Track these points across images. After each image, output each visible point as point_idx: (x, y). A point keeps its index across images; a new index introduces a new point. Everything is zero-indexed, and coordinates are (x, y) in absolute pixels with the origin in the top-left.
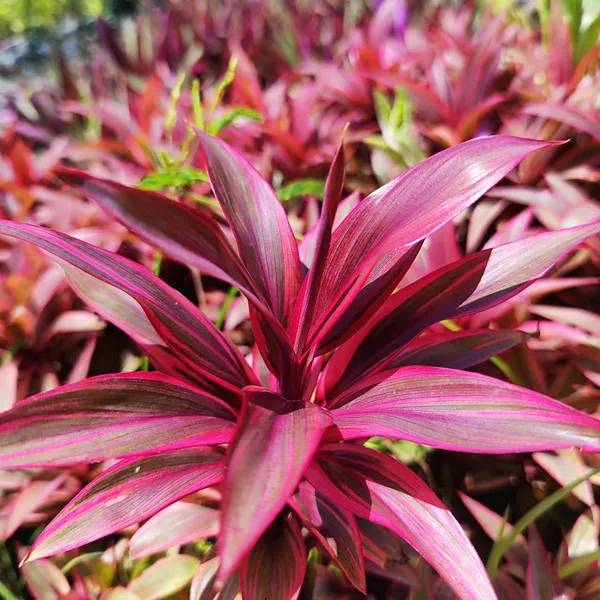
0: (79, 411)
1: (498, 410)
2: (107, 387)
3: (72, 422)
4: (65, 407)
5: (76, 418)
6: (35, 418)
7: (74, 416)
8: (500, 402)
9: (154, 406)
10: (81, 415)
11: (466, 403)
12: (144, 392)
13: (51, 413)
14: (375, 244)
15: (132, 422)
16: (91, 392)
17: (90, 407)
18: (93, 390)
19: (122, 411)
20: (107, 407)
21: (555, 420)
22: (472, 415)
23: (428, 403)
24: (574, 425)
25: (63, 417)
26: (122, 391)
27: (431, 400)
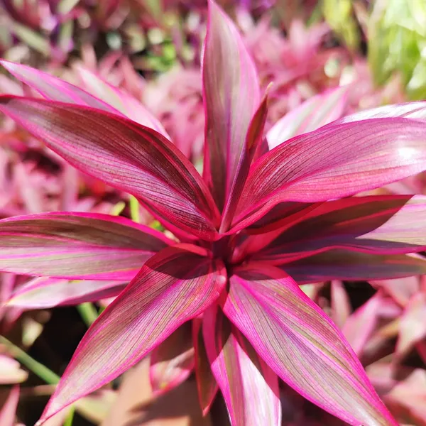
0: (39, 233)
1: (331, 358)
2: (64, 220)
3: (32, 240)
4: (29, 229)
5: (35, 238)
6: (5, 233)
7: (35, 237)
8: (335, 352)
9: (99, 239)
10: (40, 236)
11: (313, 336)
12: (93, 228)
13: (16, 232)
14: (293, 178)
15: (79, 247)
16: (51, 222)
17: (48, 232)
18: (52, 221)
20: (62, 234)
21: (363, 394)
22: (312, 349)
23: (292, 318)
24: (374, 409)
25: (26, 235)
26: (75, 225)
27: (295, 318)
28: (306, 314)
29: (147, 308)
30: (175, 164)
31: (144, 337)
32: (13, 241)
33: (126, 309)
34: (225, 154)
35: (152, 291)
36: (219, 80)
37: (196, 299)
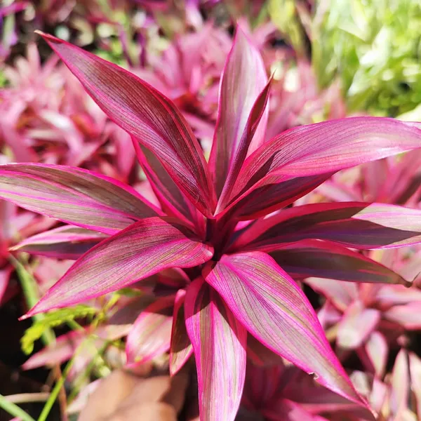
0: (57, 182)
1: (294, 319)
2: (81, 176)
3: (50, 187)
4: (49, 176)
5: (53, 186)
6: (28, 175)
7: (53, 184)
8: (299, 314)
9: (108, 200)
10: (57, 185)
11: (282, 302)
12: (104, 189)
13: (37, 176)
17: (63, 183)
18: (69, 174)
19: (84, 194)
20: (77, 188)
21: (318, 348)
22: (280, 312)
23: (265, 287)
24: (326, 360)
25: (46, 181)
26: (90, 183)
27: (267, 287)
28: (278, 283)
29: (140, 253)
30: (185, 139)
31: (132, 273)
32: (34, 184)
33: (121, 247)
34: (230, 153)
35: (146, 241)
36: (235, 89)
37: (184, 257)
